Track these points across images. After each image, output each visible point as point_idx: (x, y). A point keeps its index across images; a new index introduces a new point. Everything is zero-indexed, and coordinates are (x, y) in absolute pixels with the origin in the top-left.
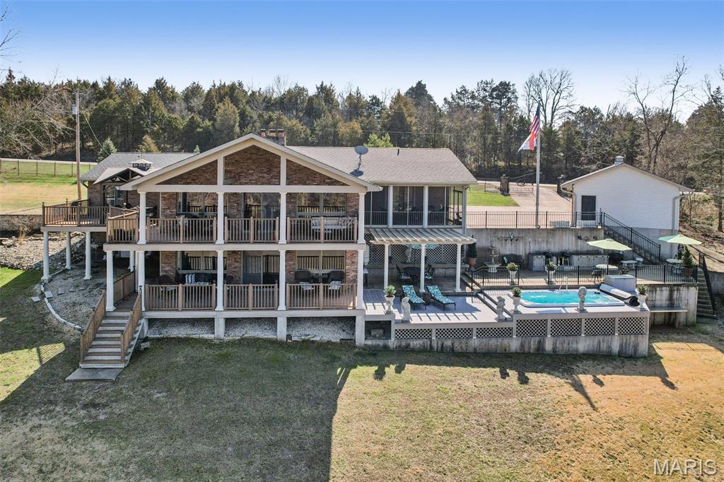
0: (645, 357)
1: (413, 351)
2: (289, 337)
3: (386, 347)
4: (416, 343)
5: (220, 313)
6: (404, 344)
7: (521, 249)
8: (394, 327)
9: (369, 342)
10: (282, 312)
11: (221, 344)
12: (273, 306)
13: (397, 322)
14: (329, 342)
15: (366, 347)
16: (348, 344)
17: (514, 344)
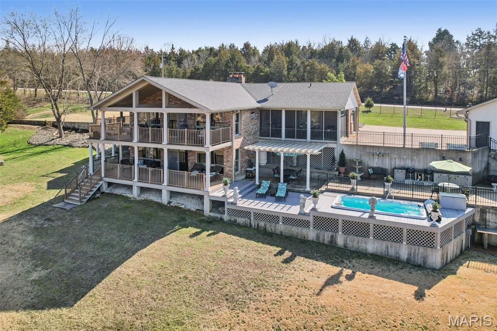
1: (239, 225)
2: (169, 203)
3: (221, 219)
4: (241, 220)
5: (136, 183)
6: (233, 219)
8: (227, 206)
9: (212, 214)
10: (165, 188)
11: (136, 201)
12: (160, 182)
13: (228, 203)
14: (189, 210)
15: (210, 217)
16: (200, 212)
17: (311, 234)
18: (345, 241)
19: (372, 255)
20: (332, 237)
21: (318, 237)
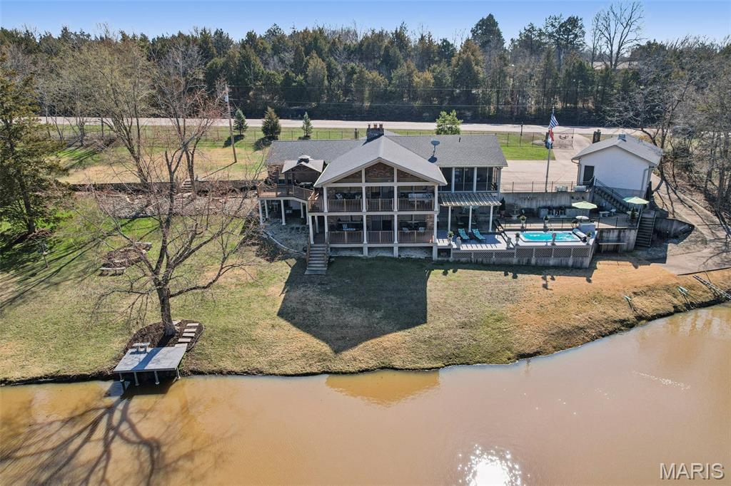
0: (586, 268)
1: (462, 263)
2: (399, 256)
3: (448, 261)
4: (463, 259)
5: (365, 244)
6: (457, 260)
7: (534, 205)
8: (452, 251)
9: (440, 259)
10: (396, 244)
11: (367, 259)
12: (392, 241)
13: (454, 249)
14: (420, 259)
15: (438, 261)
16: (429, 259)
17: (515, 260)
18: (537, 261)
19: (552, 266)
20: (528, 260)
21: (519, 261)
